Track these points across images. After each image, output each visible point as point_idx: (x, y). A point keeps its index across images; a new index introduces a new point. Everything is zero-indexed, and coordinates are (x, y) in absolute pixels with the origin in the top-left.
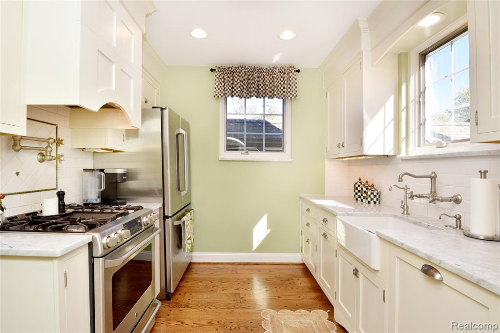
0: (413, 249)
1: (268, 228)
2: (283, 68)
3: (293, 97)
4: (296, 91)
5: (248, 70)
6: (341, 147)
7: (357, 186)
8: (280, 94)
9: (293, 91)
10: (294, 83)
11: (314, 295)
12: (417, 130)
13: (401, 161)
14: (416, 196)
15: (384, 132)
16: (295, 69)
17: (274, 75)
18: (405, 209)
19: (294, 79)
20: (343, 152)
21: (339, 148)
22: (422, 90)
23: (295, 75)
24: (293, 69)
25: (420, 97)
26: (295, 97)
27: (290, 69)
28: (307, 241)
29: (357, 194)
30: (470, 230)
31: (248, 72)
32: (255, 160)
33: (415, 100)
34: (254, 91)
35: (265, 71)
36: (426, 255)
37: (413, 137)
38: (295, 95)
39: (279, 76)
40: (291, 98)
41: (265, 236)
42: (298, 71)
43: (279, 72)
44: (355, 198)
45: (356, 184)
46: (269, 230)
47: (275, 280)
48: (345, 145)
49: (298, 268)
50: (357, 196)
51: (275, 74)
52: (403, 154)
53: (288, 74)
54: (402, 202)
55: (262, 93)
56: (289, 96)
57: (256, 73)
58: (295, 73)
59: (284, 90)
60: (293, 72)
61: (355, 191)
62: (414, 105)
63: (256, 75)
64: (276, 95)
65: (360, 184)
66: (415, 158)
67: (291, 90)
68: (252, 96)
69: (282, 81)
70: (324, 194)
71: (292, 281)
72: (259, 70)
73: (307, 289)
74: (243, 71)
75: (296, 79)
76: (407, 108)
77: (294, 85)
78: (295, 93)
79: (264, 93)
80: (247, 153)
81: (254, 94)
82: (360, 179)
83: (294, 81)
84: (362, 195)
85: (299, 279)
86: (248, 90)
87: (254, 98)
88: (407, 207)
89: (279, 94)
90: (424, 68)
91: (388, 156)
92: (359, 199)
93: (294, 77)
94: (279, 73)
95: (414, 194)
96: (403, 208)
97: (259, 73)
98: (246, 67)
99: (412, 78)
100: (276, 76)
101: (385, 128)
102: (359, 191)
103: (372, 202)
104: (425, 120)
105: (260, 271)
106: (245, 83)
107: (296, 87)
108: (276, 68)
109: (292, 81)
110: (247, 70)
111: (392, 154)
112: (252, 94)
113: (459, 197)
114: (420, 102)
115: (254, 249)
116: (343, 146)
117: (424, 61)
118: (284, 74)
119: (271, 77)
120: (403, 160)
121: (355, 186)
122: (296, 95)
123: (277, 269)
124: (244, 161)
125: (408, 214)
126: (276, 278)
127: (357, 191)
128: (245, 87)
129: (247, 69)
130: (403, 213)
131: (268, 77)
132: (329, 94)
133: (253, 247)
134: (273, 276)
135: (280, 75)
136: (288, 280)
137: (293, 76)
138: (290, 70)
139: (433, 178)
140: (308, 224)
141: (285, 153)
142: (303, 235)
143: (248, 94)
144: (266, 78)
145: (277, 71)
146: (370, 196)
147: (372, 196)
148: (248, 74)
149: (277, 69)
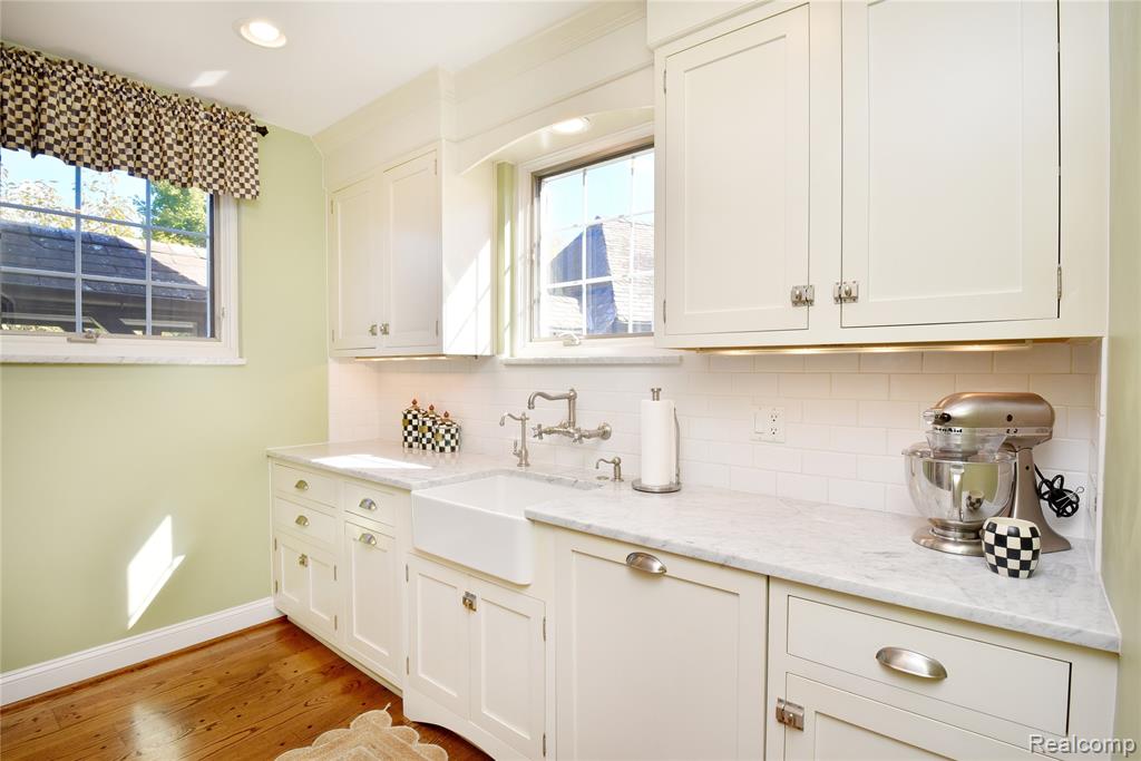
0: (612, 531)
1: (176, 554)
2: (219, 111)
3: (248, 197)
4: (257, 182)
5: (101, 83)
6: (379, 333)
7: (410, 417)
8: (210, 180)
9: (247, 180)
10: (252, 160)
11: (337, 685)
12: (528, 312)
13: (504, 368)
14: (546, 432)
15: (476, 309)
16: (253, 121)
17: (192, 123)
18: (522, 456)
19: (251, 149)
20: (382, 345)
21: (374, 334)
22: (536, 241)
23: (255, 140)
24: (247, 120)
25: (532, 252)
26: (254, 197)
27: (241, 118)
28: (303, 563)
29: (410, 433)
30: (640, 480)
31: (101, 88)
32: (125, 362)
33: (524, 256)
34: (122, 151)
35: (161, 102)
36: (637, 537)
37: (522, 324)
38: (253, 192)
39: (206, 128)
40: (242, 196)
41: (168, 575)
42: (263, 131)
43: (207, 117)
44: (406, 444)
45: (409, 412)
46: (180, 559)
47: (221, 691)
48: (391, 330)
49: (271, 635)
50: (410, 439)
51: (193, 119)
52: (505, 356)
53: (233, 130)
54: (516, 444)
55: (151, 166)
56: (237, 190)
57: (129, 99)
58: (254, 134)
59: (221, 171)
60: (249, 128)
61: (406, 429)
62: (524, 264)
63: (130, 104)
64: (197, 179)
65: (416, 412)
66: (533, 362)
67: (241, 174)
68: (118, 167)
69: (215, 146)
70: (327, 440)
71: (269, 673)
72: (140, 95)
73: (317, 678)
74: (79, 81)
75: (255, 150)
76: (512, 267)
77: (252, 165)
78: (253, 187)
79: (157, 167)
80: (90, 339)
81: (123, 163)
82: (415, 402)
83: (251, 155)
84: (424, 436)
85: (285, 660)
86: (99, 144)
87: (122, 174)
88: (526, 452)
89: (204, 179)
90: (539, 200)
91: (476, 357)
92: (415, 444)
93: (250, 144)
94: (206, 122)
95: (543, 428)
96: (519, 455)
97: (139, 103)
98: (96, 71)
99: (521, 215)
100: (197, 127)
101: (478, 301)
102: (415, 428)
103: (448, 449)
104: (539, 294)
105: (160, 684)
106: (90, 120)
107: (256, 172)
108: (197, 105)
109: (247, 153)
110: (96, 82)
111: (488, 353)
112: (116, 162)
113: (607, 428)
114: (532, 261)
115: (131, 623)
116: (385, 332)
117: (539, 189)
118: (221, 127)
119: (182, 125)
120: (509, 365)
121: (405, 417)
122: (257, 193)
123: (214, 658)
124: (80, 364)
125: (527, 465)
126: (220, 683)
127: (410, 428)
128: (88, 133)
129: (97, 78)
130: (520, 465)
131: (173, 124)
132: (338, 207)
133: (128, 619)
134: (209, 683)
135: (210, 128)
136: (259, 675)
137: (249, 139)
138: (239, 122)
139: (571, 399)
140: (301, 520)
141: (220, 341)
142: (281, 549)
143: (99, 157)
144: (168, 124)
145: (202, 115)
146: (443, 436)
147: (448, 437)
148: (100, 93)
149: (201, 107)
